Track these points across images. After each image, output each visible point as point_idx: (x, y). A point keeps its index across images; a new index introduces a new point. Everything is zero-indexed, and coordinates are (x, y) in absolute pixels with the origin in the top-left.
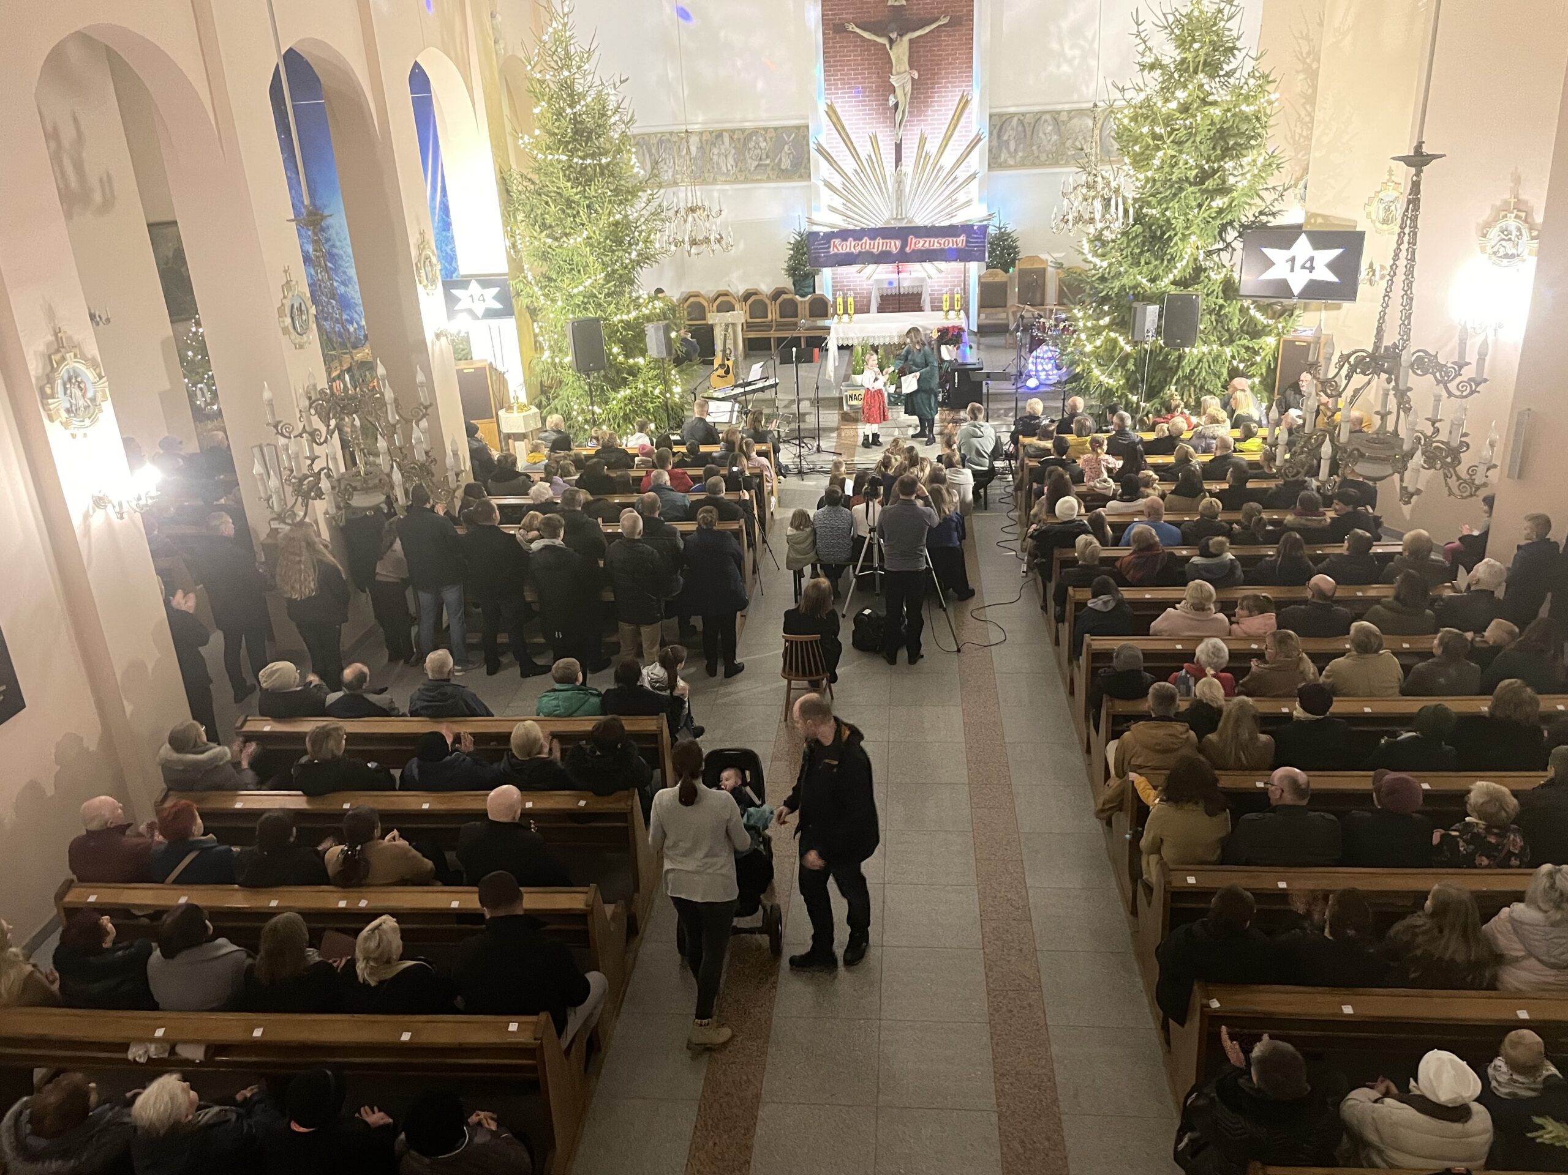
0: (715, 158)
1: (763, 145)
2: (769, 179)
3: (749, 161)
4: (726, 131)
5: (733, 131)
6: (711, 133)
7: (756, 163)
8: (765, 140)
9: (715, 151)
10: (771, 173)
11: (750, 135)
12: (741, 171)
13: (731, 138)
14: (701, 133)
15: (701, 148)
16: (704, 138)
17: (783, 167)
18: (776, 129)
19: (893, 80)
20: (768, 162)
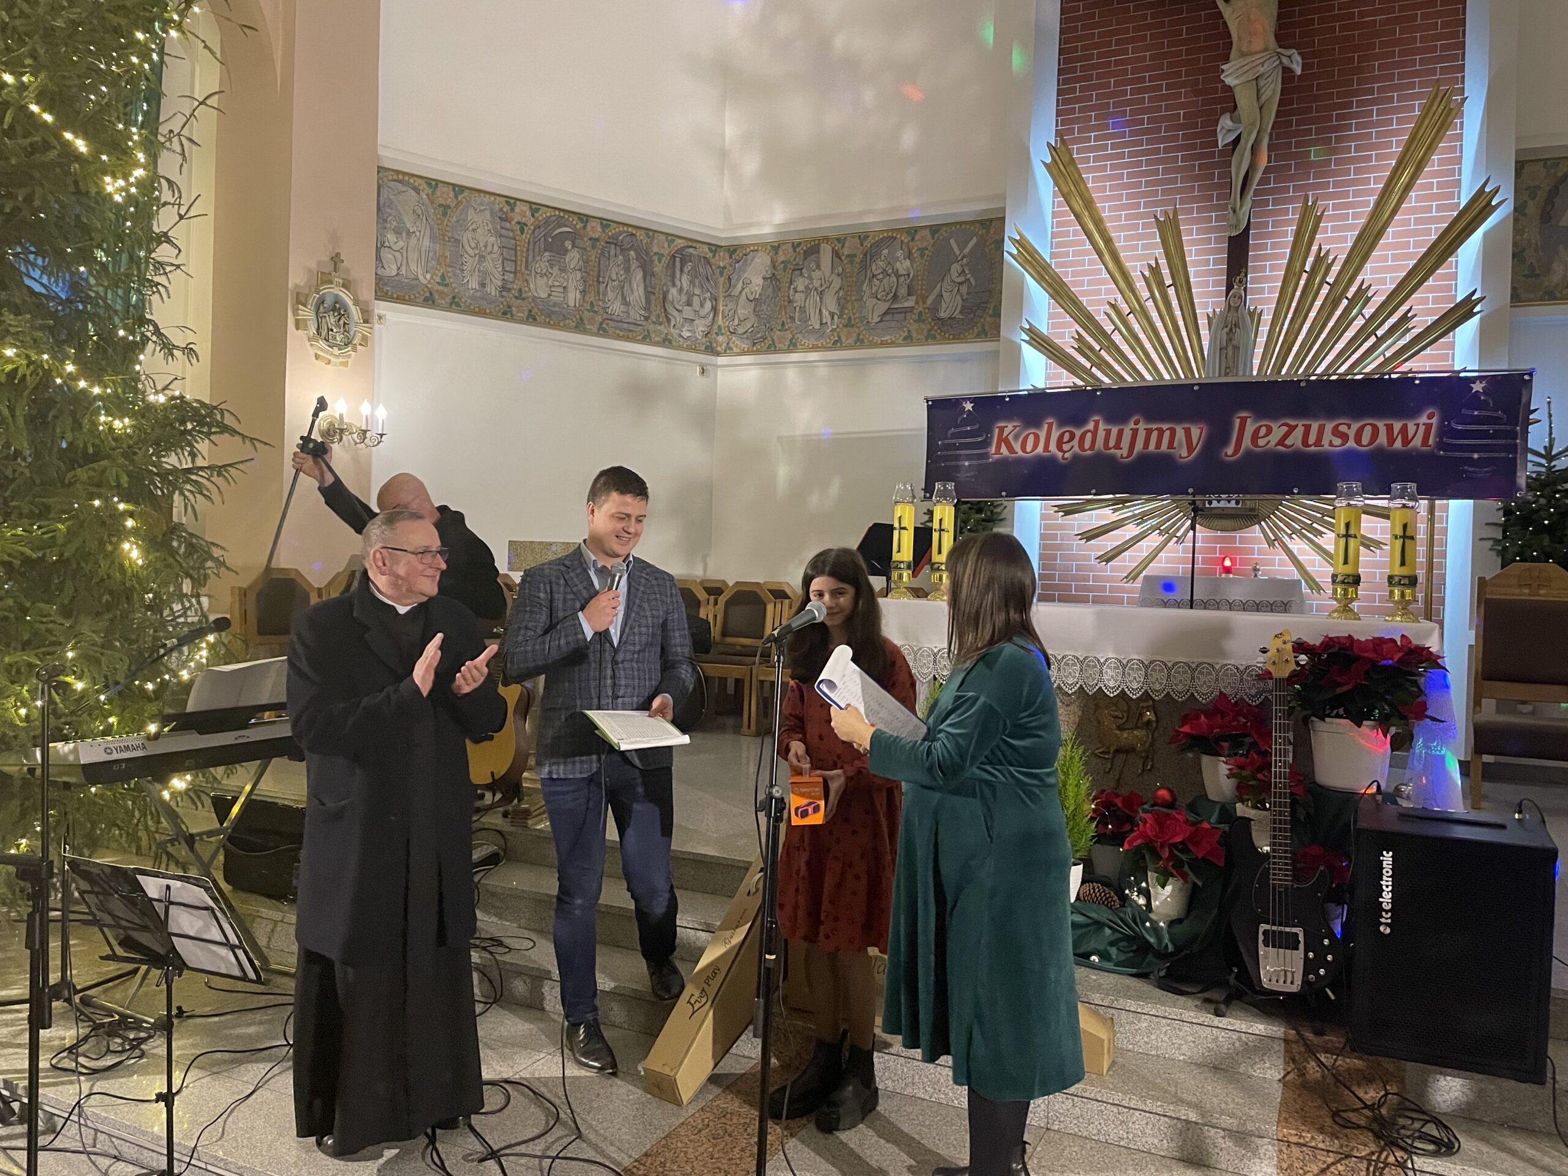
0: (799, 298)
1: (903, 266)
2: (909, 340)
3: (870, 302)
4: (826, 239)
5: (841, 240)
6: (795, 246)
7: (885, 306)
8: (909, 256)
9: (801, 283)
10: (914, 327)
11: (879, 245)
12: (849, 324)
13: (836, 254)
14: (776, 248)
15: (772, 279)
16: (780, 260)
17: (942, 315)
18: (934, 229)
19: (1232, 75)
20: (910, 303)
